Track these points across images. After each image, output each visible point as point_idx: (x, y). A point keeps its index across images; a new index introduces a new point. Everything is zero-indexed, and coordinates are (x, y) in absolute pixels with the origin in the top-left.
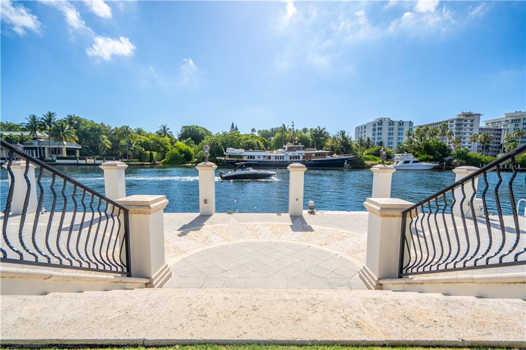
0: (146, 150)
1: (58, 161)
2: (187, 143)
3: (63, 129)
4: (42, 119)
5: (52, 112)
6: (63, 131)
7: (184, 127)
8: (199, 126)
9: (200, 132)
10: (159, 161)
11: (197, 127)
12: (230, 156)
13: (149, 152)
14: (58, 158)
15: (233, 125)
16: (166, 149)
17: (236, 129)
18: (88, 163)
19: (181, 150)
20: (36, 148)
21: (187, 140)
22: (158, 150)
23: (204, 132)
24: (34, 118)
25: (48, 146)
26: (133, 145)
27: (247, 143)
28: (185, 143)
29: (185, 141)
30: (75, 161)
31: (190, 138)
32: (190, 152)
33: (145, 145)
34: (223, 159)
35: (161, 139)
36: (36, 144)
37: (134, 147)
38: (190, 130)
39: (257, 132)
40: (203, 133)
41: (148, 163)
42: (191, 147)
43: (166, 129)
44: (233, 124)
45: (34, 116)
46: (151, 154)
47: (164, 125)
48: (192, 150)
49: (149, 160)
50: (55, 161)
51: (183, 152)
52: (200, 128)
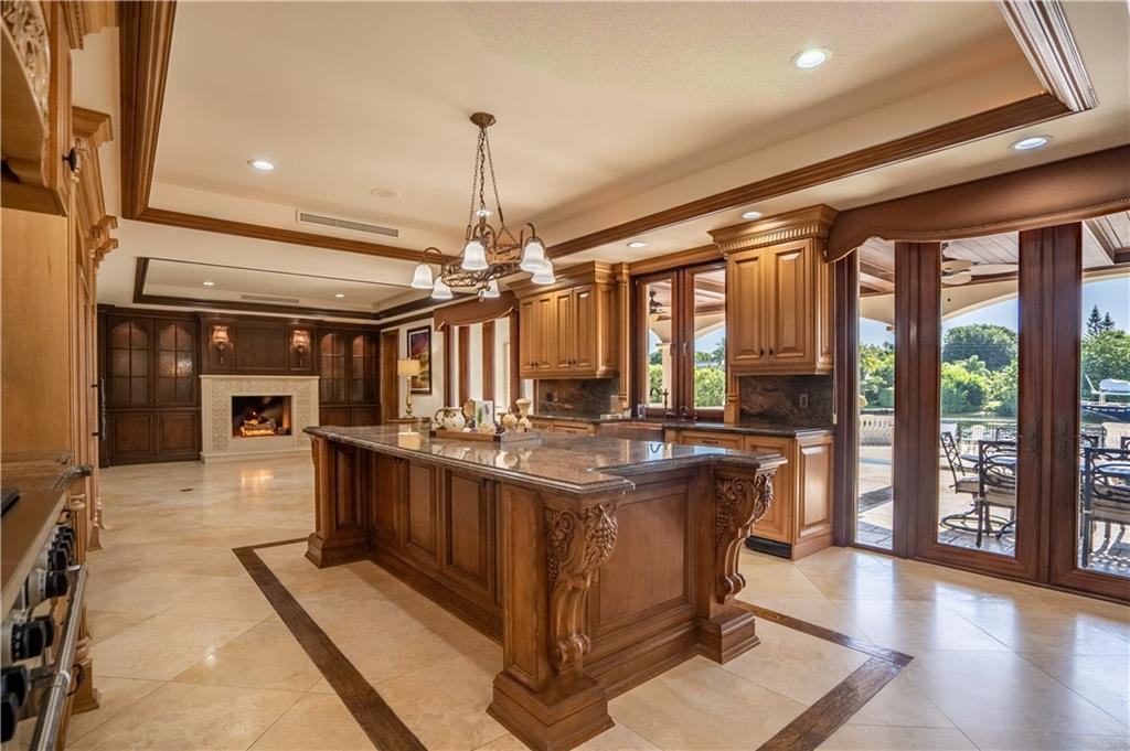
2: (970, 368)
7: (953, 331)
8: (988, 325)
9: (996, 340)
11: (984, 327)
12: (1111, 398)
15: (1095, 314)
17: (1108, 323)
21: (971, 360)
23: (1006, 337)
28: (966, 367)
29: (965, 363)
31: (974, 356)
32: (979, 387)
38: (968, 336)
40: (1003, 341)
42: (980, 374)
44: (1095, 311)
48: (983, 381)
51: (965, 388)
52: (993, 330)
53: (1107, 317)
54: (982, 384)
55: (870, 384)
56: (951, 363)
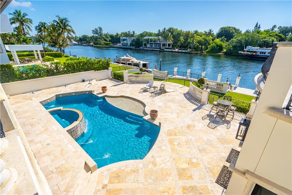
0: (200, 45)
1: (165, 50)
2: (222, 40)
3: (168, 35)
4: (162, 31)
5: (165, 28)
6: (168, 36)
7: (221, 28)
8: (231, 26)
9: (231, 31)
10: (205, 50)
11: (230, 27)
12: (248, 51)
13: (200, 46)
14: (166, 48)
15: (257, 25)
16: (209, 44)
17: (259, 27)
18: (176, 51)
19: (218, 45)
20: (158, 44)
21: (222, 38)
22: (205, 44)
23: (234, 31)
24: (159, 31)
25: (162, 43)
26: (194, 43)
27: (264, 41)
30: (171, 50)
31: (224, 37)
33: (200, 42)
34: (243, 52)
35: (207, 38)
36: (158, 42)
37: (194, 44)
39: (277, 28)
40: (233, 32)
41: (200, 52)
42: (224, 42)
43: (211, 31)
44: (257, 23)
45: (159, 30)
46: (202, 47)
47: (211, 29)
49: (200, 50)
50: (164, 49)
51: (219, 46)
52: (231, 28)
53: (259, 26)
54: (223, 45)
55: (195, 44)
56: (218, 39)
